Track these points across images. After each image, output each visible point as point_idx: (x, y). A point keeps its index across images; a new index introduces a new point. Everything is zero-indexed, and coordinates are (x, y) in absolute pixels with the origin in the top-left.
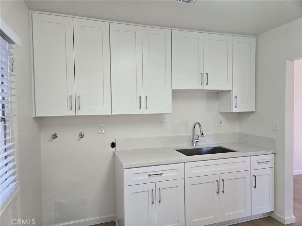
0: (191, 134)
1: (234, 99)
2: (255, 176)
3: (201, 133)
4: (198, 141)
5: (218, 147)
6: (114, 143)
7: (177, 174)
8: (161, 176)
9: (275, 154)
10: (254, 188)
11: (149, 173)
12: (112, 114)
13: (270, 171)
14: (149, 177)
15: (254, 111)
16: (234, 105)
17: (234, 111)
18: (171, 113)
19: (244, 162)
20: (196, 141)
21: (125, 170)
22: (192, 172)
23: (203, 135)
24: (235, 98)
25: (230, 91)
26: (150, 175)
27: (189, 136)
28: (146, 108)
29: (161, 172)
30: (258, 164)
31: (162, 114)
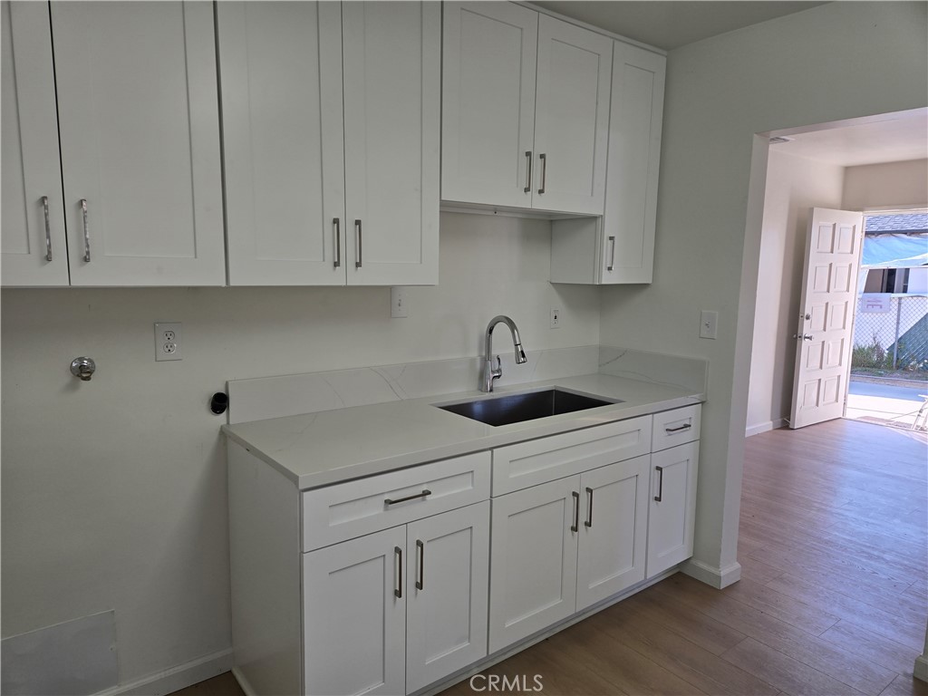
0: (475, 353)
1: (607, 244)
2: (659, 469)
3: (517, 349)
4: (499, 377)
5: (552, 391)
6: (222, 394)
7: (470, 487)
8: (424, 500)
9: (702, 403)
10: (655, 502)
11: (387, 497)
12: (232, 284)
13: (690, 452)
14: (386, 509)
15: (650, 282)
16: (606, 262)
17: (603, 283)
18: (436, 283)
19: (637, 433)
20: (492, 376)
21: (305, 494)
22: (512, 476)
23: (523, 356)
24: (610, 242)
25: (594, 218)
26: (389, 502)
27: (473, 361)
28: (358, 265)
29: (425, 488)
30: (666, 433)
31: (390, 289)
